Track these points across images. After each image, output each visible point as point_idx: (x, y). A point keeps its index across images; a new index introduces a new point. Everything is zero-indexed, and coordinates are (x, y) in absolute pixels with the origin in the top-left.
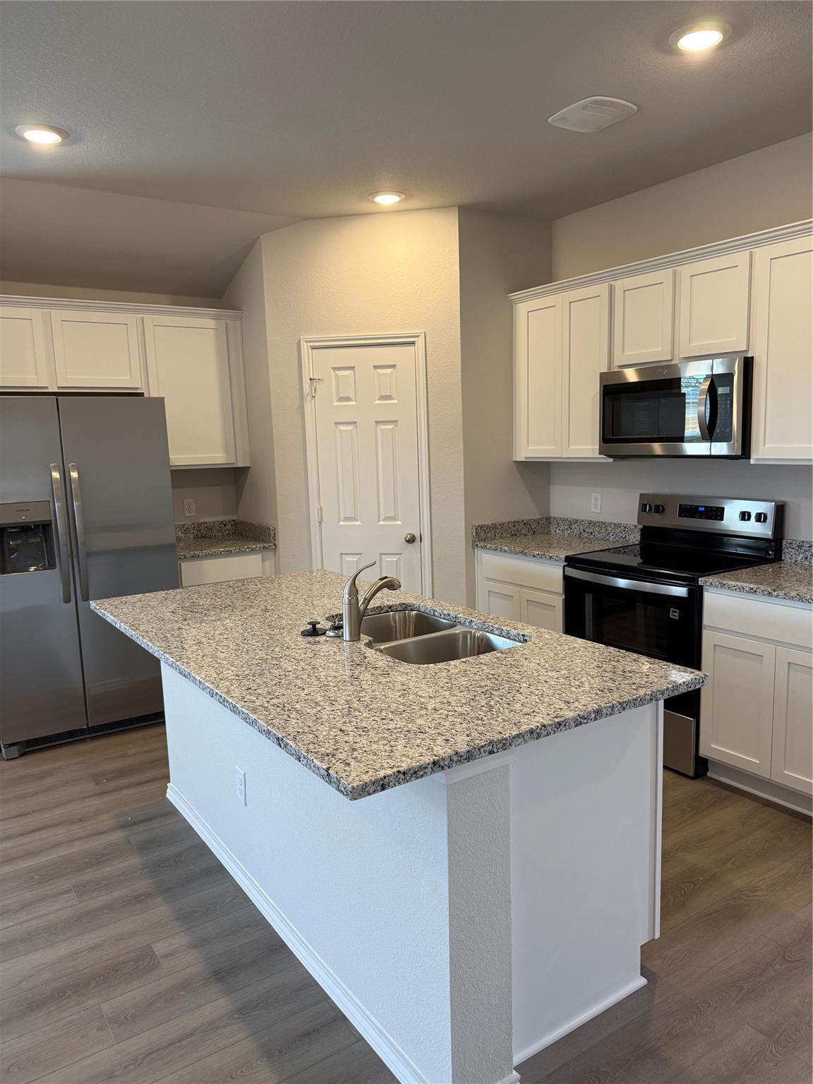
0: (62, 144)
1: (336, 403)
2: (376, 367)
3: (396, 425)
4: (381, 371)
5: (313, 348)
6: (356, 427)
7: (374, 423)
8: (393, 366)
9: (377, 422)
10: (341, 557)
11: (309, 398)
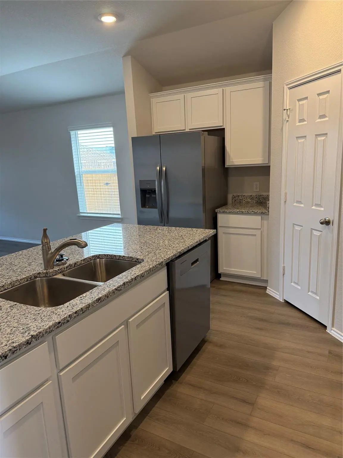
0: (117, 22)
1: (298, 124)
2: (319, 95)
3: (326, 137)
4: (321, 97)
5: (290, 88)
6: (306, 139)
7: (314, 136)
8: (328, 92)
9: (316, 135)
10: (293, 226)
11: (285, 122)
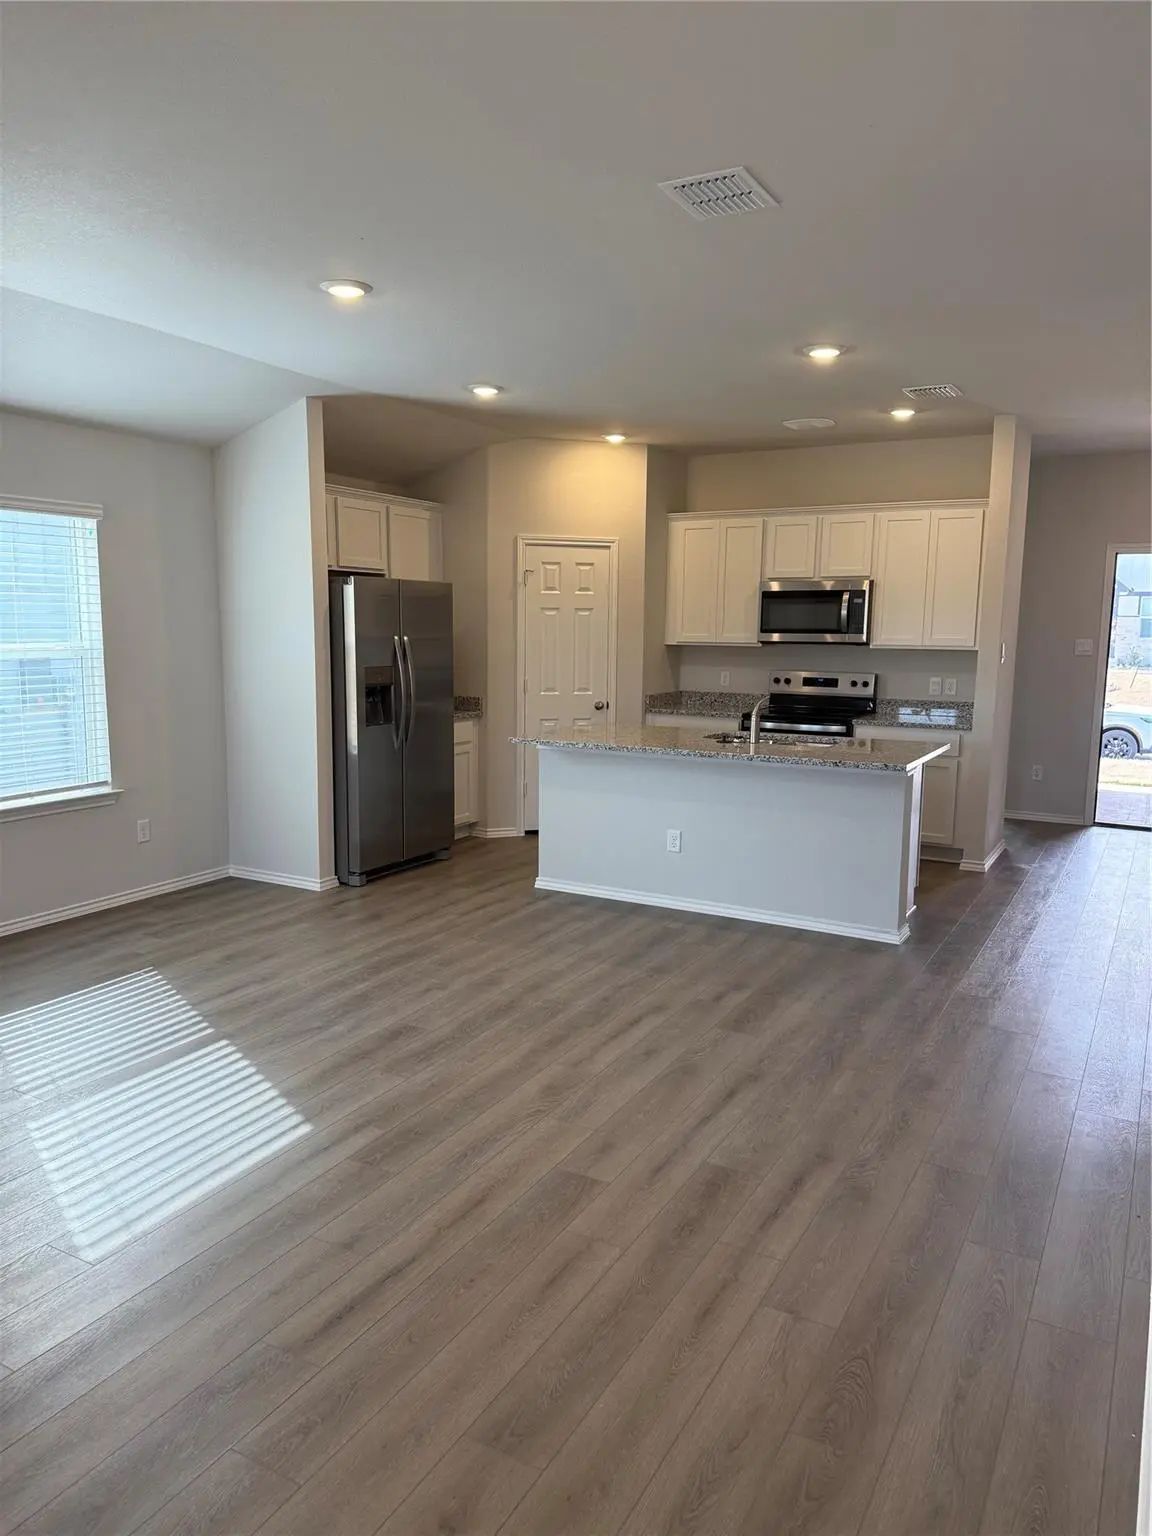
1: (543, 592)
2: (578, 564)
3: (591, 613)
4: (582, 568)
5: (527, 545)
6: (559, 612)
7: (574, 609)
8: (592, 564)
11: (521, 586)
